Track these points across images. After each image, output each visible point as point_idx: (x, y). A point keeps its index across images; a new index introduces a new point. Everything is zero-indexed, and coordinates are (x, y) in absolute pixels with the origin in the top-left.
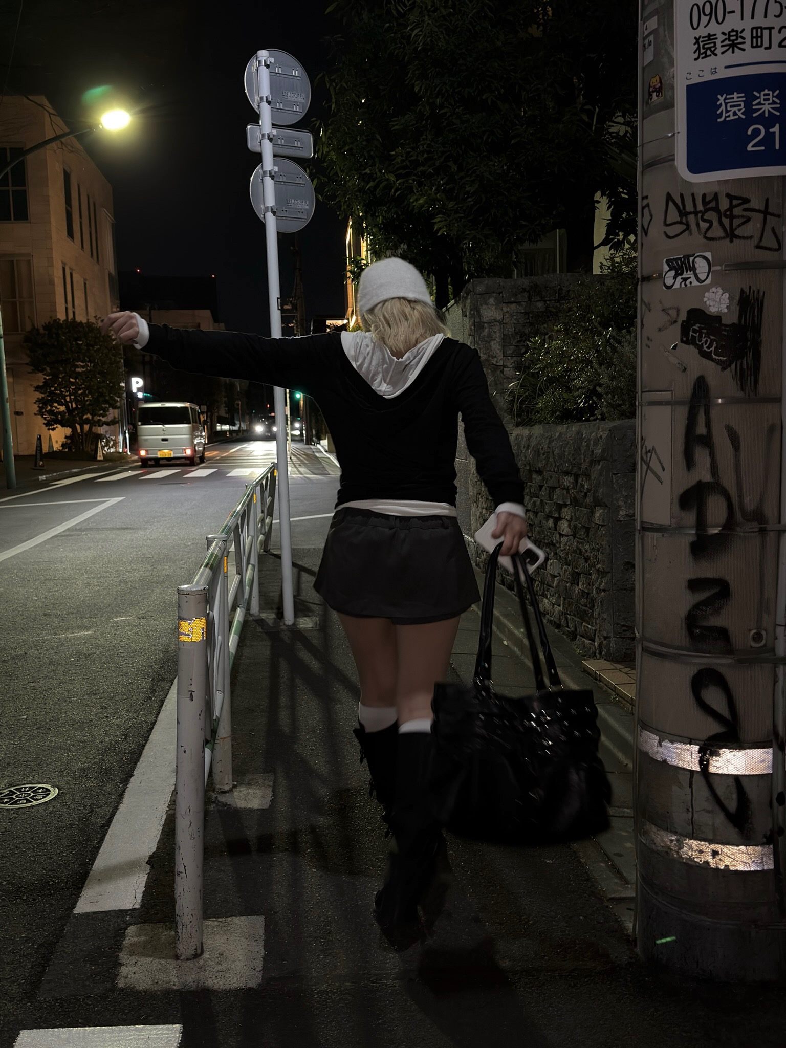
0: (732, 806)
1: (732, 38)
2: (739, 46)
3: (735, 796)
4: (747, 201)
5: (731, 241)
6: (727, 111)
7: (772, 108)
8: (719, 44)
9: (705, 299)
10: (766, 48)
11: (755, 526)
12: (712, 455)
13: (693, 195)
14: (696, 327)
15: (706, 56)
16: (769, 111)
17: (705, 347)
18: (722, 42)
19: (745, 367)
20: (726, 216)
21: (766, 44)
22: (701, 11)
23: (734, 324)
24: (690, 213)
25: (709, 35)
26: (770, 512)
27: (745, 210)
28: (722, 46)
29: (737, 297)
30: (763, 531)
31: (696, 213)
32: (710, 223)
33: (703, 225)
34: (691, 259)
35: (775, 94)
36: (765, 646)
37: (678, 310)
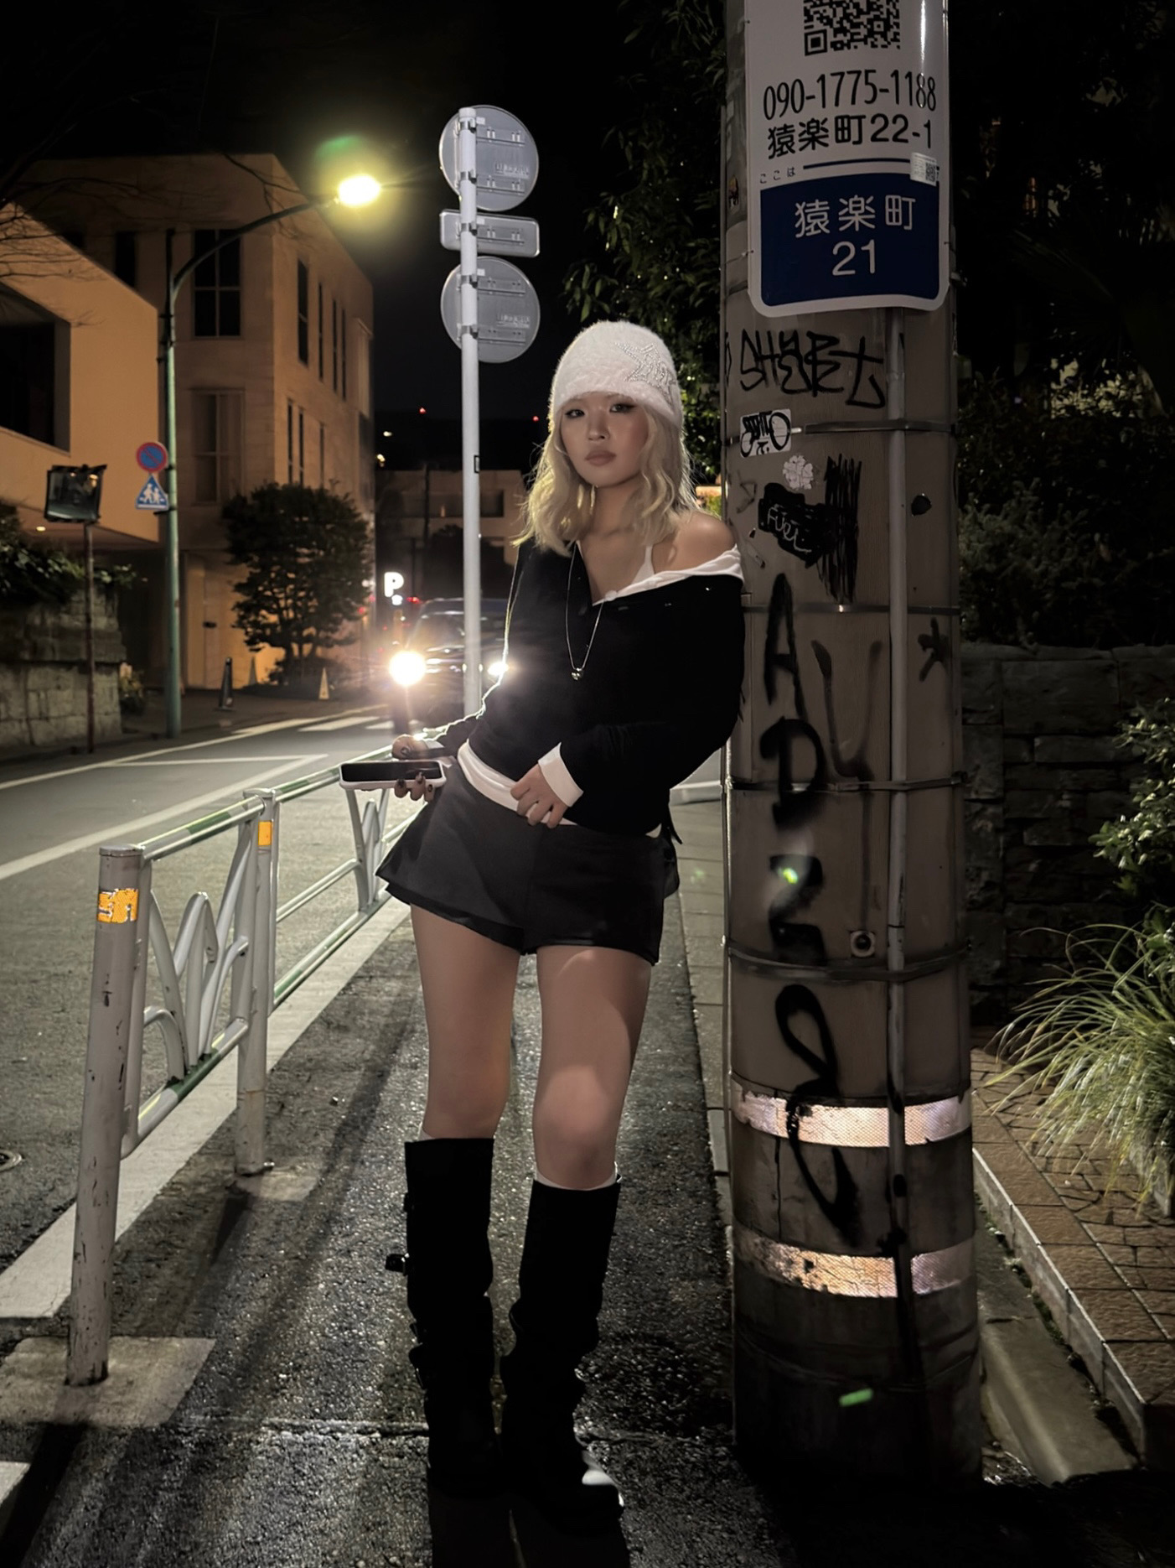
0: (830, 1191)
1: (812, 130)
2: (822, 140)
3: (833, 1178)
4: (833, 341)
5: (815, 395)
6: (807, 224)
7: (866, 220)
8: (796, 138)
9: (784, 471)
10: (855, 143)
11: (855, 783)
12: (797, 683)
13: (769, 333)
14: (775, 508)
15: (783, 153)
16: (860, 223)
17: (785, 534)
18: (800, 135)
19: (836, 564)
20: (808, 362)
21: (855, 137)
22: (776, 97)
23: (819, 505)
24: (767, 357)
25: (786, 127)
26: (875, 764)
27: (832, 353)
28: (801, 141)
29: (824, 470)
30: (865, 792)
31: (772, 357)
32: (789, 369)
33: (782, 373)
34: (768, 418)
35: (869, 201)
36: (873, 956)
37: (756, 486)
